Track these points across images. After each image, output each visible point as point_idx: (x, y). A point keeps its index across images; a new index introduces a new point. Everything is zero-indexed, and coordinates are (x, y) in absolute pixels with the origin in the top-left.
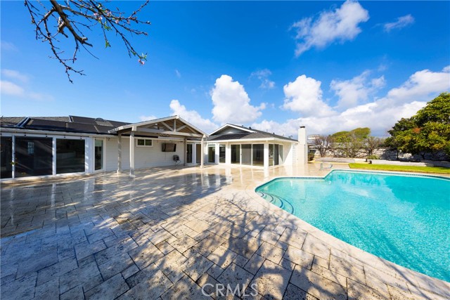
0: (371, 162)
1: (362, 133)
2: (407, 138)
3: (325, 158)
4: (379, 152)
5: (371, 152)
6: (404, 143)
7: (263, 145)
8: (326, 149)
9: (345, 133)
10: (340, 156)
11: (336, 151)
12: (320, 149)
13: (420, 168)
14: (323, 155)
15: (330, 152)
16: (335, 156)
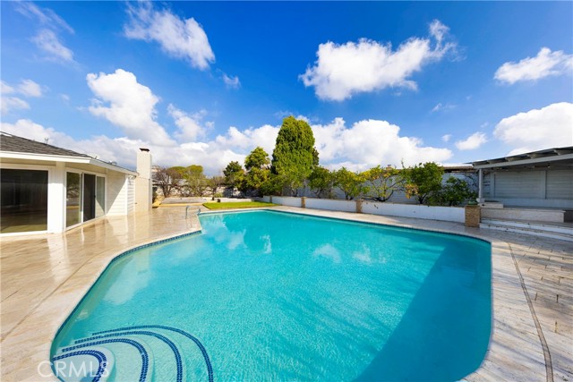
0: (219, 201)
1: (196, 170)
2: (241, 179)
3: (171, 198)
4: (220, 190)
5: (215, 190)
6: (239, 182)
7: (46, 172)
8: (172, 186)
9: (181, 168)
10: (187, 196)
11: (183, 189)
12: (163, 186)
13: (249, 203)
14: (167, 194)
15: (176, 191)
16: (182, 195)
